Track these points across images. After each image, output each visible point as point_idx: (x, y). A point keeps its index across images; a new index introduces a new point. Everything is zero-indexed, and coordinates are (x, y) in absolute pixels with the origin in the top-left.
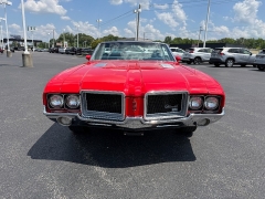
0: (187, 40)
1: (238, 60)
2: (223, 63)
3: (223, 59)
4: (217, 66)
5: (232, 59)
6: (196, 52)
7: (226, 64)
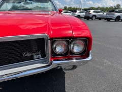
0: (74, 8)
1: (97, 17)
2: (90, 18)
3: (91, 16)
4: (88, 19)
5: (95, 16)
6: (78, 13)
7: (92, 18)
